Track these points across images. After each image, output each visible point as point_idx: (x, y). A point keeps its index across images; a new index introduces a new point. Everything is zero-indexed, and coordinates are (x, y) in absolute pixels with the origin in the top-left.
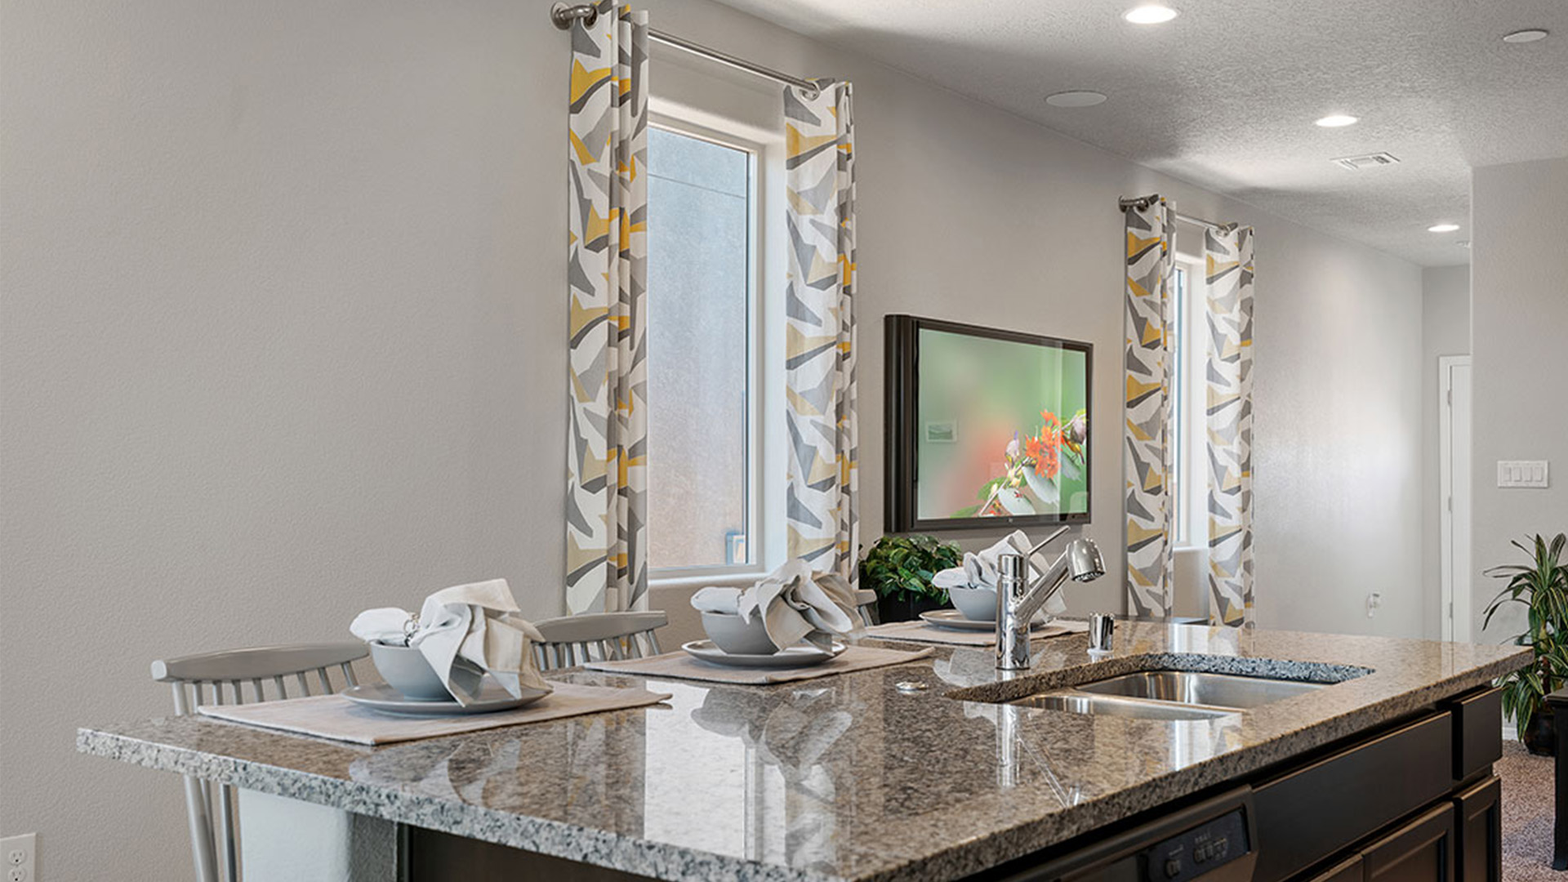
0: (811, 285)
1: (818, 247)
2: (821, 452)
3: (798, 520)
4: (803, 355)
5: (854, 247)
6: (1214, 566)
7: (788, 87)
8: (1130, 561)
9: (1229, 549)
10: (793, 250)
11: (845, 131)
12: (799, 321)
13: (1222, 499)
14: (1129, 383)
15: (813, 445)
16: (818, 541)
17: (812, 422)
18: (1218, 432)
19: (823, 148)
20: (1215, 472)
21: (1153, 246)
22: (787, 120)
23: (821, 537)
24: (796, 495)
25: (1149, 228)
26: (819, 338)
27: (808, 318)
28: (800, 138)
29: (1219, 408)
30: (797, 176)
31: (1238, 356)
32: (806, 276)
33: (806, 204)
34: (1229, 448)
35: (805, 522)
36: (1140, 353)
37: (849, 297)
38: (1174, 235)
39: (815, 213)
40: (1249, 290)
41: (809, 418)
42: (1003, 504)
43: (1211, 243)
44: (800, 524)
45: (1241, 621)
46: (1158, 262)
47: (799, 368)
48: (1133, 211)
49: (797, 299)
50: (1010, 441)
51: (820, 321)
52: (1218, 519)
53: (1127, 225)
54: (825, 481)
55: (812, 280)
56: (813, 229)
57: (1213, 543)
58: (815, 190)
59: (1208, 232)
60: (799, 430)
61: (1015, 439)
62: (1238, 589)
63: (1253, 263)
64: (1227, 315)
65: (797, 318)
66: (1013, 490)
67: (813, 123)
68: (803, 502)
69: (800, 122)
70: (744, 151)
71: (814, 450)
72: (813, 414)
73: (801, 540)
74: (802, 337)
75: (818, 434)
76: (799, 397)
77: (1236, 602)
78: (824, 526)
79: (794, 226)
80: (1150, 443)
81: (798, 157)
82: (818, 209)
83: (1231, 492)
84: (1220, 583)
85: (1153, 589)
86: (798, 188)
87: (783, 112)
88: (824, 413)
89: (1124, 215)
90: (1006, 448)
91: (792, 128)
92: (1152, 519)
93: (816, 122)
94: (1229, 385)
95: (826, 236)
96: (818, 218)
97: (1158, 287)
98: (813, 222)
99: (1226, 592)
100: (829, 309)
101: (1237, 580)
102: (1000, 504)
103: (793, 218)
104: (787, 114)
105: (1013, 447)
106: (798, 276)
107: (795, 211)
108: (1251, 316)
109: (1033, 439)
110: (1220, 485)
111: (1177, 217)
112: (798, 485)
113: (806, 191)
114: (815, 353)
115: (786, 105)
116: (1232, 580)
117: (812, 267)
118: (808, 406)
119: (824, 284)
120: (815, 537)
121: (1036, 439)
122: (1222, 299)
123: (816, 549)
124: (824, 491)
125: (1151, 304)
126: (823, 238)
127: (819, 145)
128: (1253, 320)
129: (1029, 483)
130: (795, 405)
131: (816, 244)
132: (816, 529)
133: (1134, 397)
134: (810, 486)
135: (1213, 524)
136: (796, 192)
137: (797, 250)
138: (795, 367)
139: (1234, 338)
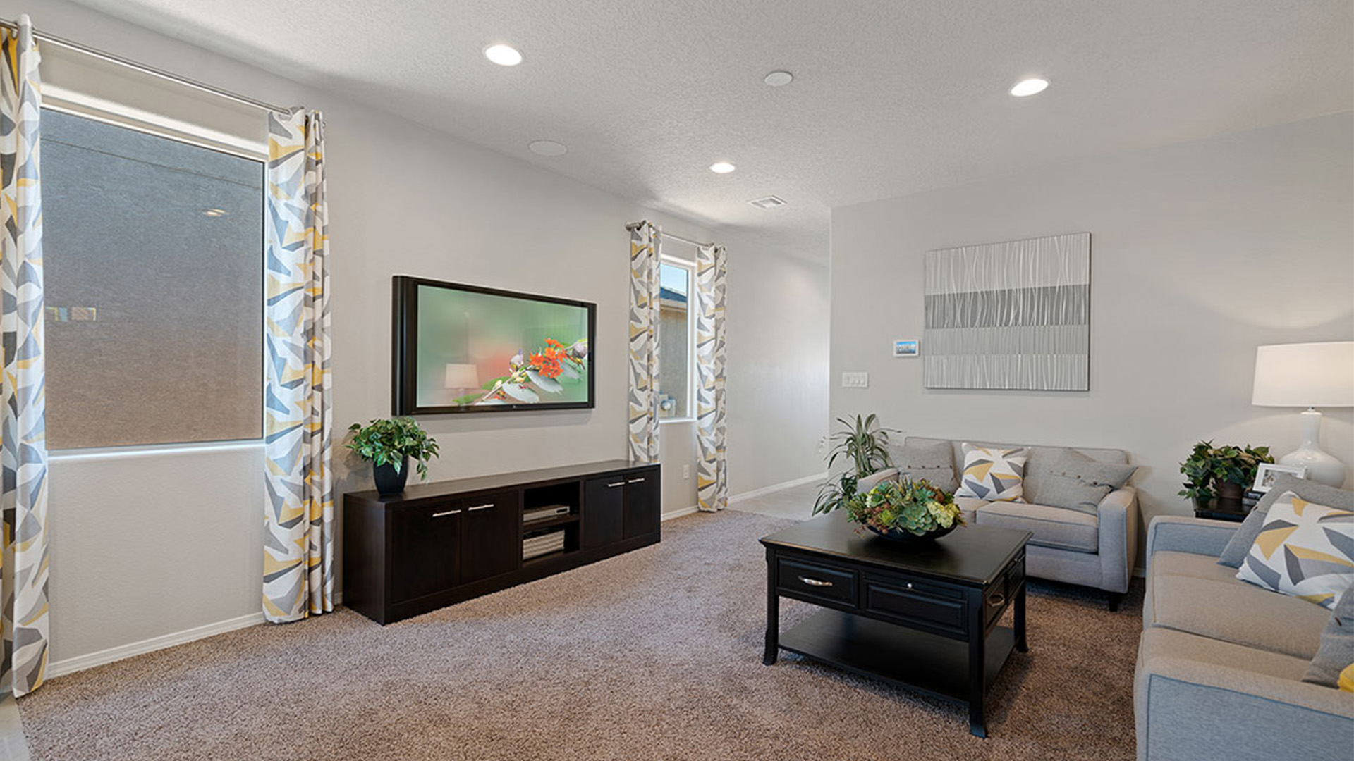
0: (285, 248)
1: (290, 222)
2: (290, 362)
3: (274, 408)
4: (279, 296)
5: (326, 223)
6: (700, 430)
7: (271, 113)
8: (631, 429)
9: (708, 420)
10: (273, 224)
11: (314, 144)
12: (276, 273)
13: (705, 394)
14: (632, 328)
15: (284, 357)
16: (286, 423)
17: (284, 341)
18: (703, 357)
19: (294, 154)
20: (702, 378)
21: (642, 250)
22: (271, 135)
23: (289, 420)
24: (273, 392)
25: (641, 239)
26: (288, 284)
27: (283, 270)
28: (279, 147)
29: (703, 344)
30: (276, 173)
31: (714, 316)
32: (281, 242)
33: (282, 193)
34: (708, 365)
35: (279, 410)
36: (636, 310)
37: (320, 259)
38: (661, 245)
39: (288, 199)
40: (722, 280)
41: (281, 339)
42: (507, 392)
43: (700, 254)
44: (276, 412)
45: (715, 460)
46: (645, 260)
47: (277, 304)
48: (634, 229)
49: (275, 258)
50: (515, 355)
51: (290, 272)
52: (703, 404)
53: (632, 238)
54: (292, 382)
55: (285, 245)
56: (287, 209)
57: (699, 418)
58: (288, 183)
59: (698, 249)
60: (276, 347)
61: (519, 354)
62: (713, 443)
63: (725, 265)
64: (708, 293)
65: (274, 270)
66: (517, 385)
67: (287, 137)
68: (277, 396)
69: (279, 137)
70: (260, 162)
71: (285, 360)
72: (285, 336)
73: (276, 423)
74: (278, 283)
75: (287, 350)
76: (275, 325)
77: (712, 450)
78: (291, 413)
79: (274, 207)
80: (641, 362)
81: (277, 161)
82: (290, 195)
83: (709, 390)
84: (703, 439)
85: (641, 445)
86: (276, 181)
87: (268, 131)
88: (291, 335)
89: (630, 233)
90: (511, 359)
91: (274, 141)
92: (641, 405)
93: (289, 136)
94: (708, 331)
95: (294, 214)
96: (290, 202)
97: (646, 273)
98: (287, 205)
99: (707, 444)
100: (297, 264)
101: (712, 438)
102: (504, 393)
103: (273, 202)
104: (271, 131)
105: (517, 359)
106: (276, 241)
107: (274, 198)
108: (724, 293)
109: (537, 354)
110: (704, 386)
111: (662, 235)
112: (274, 384)
113: (282, 184)
114: (286, 294)
115: (270, 124)
116: (710, 438)
117: (286, 236)
118: (281, 330)
119: (294, 247)
120: (285, 420)
121: (540, 355)
122: (706, 284)
123: (285, 429)
124: (291, 389)
125: (641, 283)
126: (292, 214)
127: (291, 152)
128: (726, 296)
129: (533, 380)
130: (273, 330)
131: (289, 220)
132: (285, 415)
133: (633, 336)
134: (282, 386)
135: (699, 407)
136: (275, 184)
137: (275, 224)
138: (273, 304)
139: (712, 306)
